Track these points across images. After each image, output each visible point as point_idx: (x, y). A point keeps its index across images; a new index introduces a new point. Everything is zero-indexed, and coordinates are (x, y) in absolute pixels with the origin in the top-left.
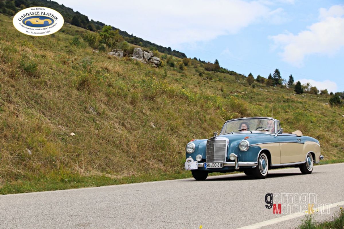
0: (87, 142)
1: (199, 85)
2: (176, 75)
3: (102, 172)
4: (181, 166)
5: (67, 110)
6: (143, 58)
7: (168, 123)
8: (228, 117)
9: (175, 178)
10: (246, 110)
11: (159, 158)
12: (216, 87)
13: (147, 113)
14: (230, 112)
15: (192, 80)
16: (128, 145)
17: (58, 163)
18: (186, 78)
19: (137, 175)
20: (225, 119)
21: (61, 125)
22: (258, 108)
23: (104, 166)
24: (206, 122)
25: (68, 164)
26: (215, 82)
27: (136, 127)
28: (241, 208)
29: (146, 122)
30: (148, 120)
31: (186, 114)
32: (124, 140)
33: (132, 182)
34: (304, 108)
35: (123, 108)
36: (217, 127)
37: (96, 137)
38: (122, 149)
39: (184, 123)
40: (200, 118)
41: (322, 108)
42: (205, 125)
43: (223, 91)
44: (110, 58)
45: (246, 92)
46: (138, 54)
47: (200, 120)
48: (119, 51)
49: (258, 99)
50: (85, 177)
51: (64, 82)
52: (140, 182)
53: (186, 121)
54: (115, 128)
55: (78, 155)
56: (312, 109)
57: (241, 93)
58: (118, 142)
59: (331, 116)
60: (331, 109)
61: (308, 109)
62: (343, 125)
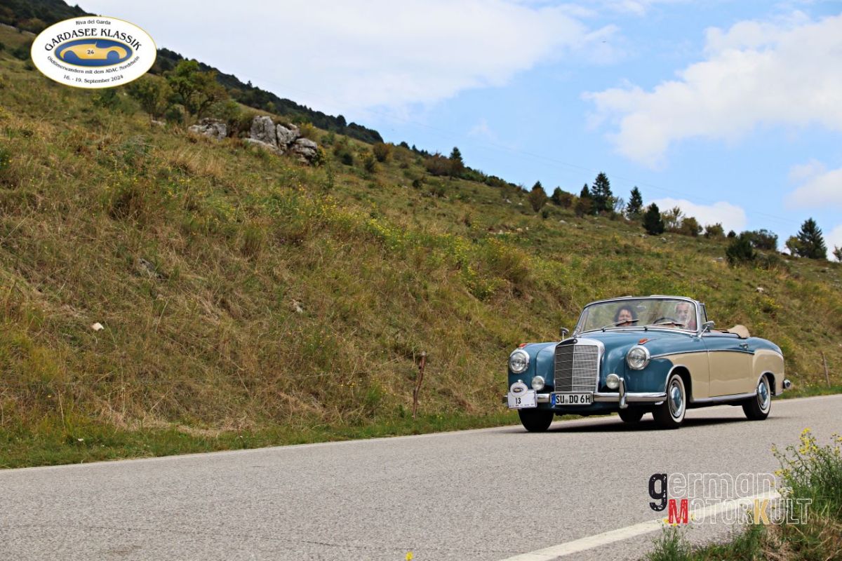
0: (132, 346)
1: (411, 210)
2: (356, 185)
3: (171, 420)
4: (365, 408)
5: (84, 265)
6: (274, 141)
7: (335, 302)
8: (481, 288)
9: (351, 437)
10: (525, 271)
11: (313, 388)
12: (454, 215)
13: (283, 275)
14: (487, 277)
15: (395, 196)
16: (234, 355)
17: (60, 398)
18: (380, 193)
19: (257, 429)
20: (473, 294)
21: (70, 303)
22: (555, 266)
23: (175, 405)
24: (427, 300)
25: (84, 400)
26: (452, 202)
27: (255, 310)
28: (508, 510)
29: (280, 299)
30: (285, 294)
31: (379, 280)
32: (224, 342)
33: (245, 447)
34: (667, 268)
35: (223, 263)
36: (455, 312)
37: (156, 335)
38: (220, 365)
39: (374, 302)
40: (413, 290)
41: (709, 270)
42: (427, 308)
43: (469, 226)
44: (192, 140)
45: (527, 228)
46: (264, 131)
47: (414, 294)
48: (216, 124)
49: (556, 245)
50: (128, 433)
51: (77, 197)
52: (264, 446)
53: (378, 297)
54: (203, 312)
55: (111, 379)
56: (685, 271)
57: (513, 230)
58: (212, 346)
59: (731, 289)
60: (731, 273)
61: (675, 271)
62: (757, 311)
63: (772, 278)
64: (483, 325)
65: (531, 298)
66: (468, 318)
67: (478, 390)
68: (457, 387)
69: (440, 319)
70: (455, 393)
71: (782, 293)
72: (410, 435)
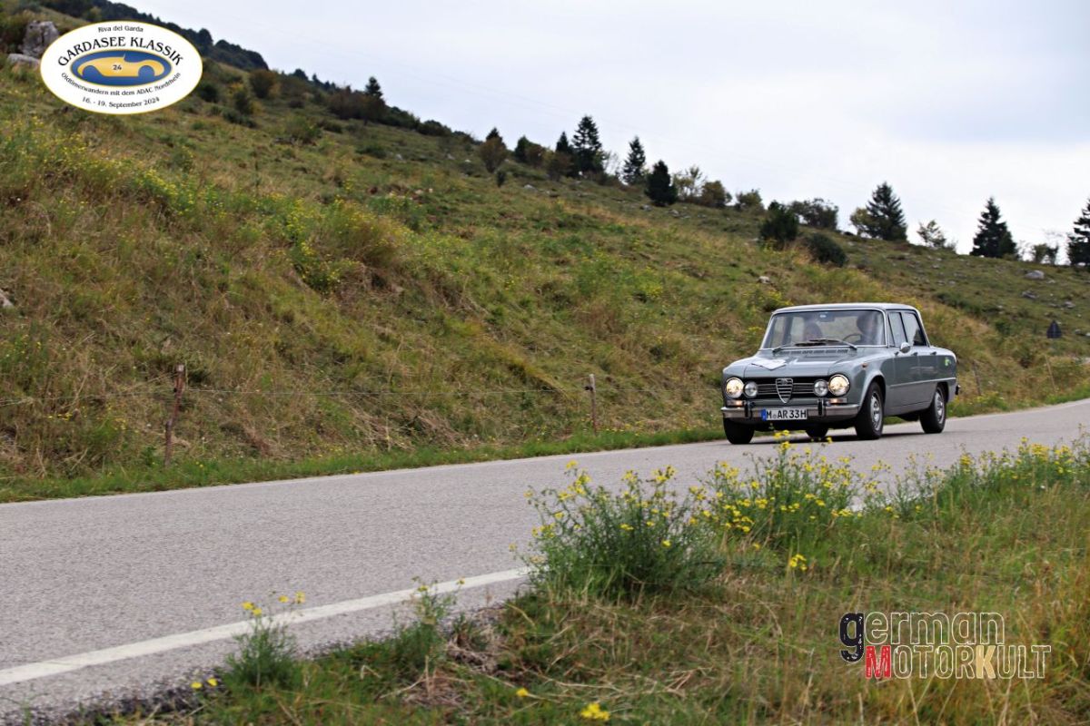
1: (251, 163)
2: (172, 125)
4: (89, 452)
7: (65, 292)
8: (321, 274)
10: (389, 250)
11: (6, 422)
12: (321, 170)
14: (333, 259)
15: (234, 141)
18: (210, 136)
20: (309, 284)
22: (452, 245)
24: (223, 291)
26: (323, 151)
34: (631, 248)
36: (269, 309)
39: (134, 293)
40: (201, 276)
41: (695, 252)
42: (220, 302)
43: (340, 185)
45: (431, 190)
46: (41, 43)
47: (203, 284)
49: (470, 215)
56: (658, 253)
59: (723, 280)
60: (726, 257)
61: (643, 253)
62: (754, 309)
63: (786, 262)
64: (311, 328)
65: (400, 289)
66: (288, 319)
67: (287, 424)
68: (250, 420)
69: (240, 320)
70: (248, 430)
71: (797, 284)
72: (148, 491)
